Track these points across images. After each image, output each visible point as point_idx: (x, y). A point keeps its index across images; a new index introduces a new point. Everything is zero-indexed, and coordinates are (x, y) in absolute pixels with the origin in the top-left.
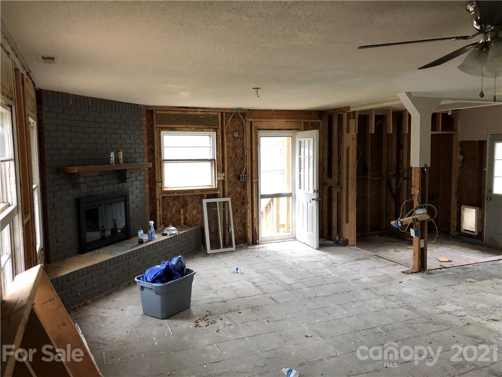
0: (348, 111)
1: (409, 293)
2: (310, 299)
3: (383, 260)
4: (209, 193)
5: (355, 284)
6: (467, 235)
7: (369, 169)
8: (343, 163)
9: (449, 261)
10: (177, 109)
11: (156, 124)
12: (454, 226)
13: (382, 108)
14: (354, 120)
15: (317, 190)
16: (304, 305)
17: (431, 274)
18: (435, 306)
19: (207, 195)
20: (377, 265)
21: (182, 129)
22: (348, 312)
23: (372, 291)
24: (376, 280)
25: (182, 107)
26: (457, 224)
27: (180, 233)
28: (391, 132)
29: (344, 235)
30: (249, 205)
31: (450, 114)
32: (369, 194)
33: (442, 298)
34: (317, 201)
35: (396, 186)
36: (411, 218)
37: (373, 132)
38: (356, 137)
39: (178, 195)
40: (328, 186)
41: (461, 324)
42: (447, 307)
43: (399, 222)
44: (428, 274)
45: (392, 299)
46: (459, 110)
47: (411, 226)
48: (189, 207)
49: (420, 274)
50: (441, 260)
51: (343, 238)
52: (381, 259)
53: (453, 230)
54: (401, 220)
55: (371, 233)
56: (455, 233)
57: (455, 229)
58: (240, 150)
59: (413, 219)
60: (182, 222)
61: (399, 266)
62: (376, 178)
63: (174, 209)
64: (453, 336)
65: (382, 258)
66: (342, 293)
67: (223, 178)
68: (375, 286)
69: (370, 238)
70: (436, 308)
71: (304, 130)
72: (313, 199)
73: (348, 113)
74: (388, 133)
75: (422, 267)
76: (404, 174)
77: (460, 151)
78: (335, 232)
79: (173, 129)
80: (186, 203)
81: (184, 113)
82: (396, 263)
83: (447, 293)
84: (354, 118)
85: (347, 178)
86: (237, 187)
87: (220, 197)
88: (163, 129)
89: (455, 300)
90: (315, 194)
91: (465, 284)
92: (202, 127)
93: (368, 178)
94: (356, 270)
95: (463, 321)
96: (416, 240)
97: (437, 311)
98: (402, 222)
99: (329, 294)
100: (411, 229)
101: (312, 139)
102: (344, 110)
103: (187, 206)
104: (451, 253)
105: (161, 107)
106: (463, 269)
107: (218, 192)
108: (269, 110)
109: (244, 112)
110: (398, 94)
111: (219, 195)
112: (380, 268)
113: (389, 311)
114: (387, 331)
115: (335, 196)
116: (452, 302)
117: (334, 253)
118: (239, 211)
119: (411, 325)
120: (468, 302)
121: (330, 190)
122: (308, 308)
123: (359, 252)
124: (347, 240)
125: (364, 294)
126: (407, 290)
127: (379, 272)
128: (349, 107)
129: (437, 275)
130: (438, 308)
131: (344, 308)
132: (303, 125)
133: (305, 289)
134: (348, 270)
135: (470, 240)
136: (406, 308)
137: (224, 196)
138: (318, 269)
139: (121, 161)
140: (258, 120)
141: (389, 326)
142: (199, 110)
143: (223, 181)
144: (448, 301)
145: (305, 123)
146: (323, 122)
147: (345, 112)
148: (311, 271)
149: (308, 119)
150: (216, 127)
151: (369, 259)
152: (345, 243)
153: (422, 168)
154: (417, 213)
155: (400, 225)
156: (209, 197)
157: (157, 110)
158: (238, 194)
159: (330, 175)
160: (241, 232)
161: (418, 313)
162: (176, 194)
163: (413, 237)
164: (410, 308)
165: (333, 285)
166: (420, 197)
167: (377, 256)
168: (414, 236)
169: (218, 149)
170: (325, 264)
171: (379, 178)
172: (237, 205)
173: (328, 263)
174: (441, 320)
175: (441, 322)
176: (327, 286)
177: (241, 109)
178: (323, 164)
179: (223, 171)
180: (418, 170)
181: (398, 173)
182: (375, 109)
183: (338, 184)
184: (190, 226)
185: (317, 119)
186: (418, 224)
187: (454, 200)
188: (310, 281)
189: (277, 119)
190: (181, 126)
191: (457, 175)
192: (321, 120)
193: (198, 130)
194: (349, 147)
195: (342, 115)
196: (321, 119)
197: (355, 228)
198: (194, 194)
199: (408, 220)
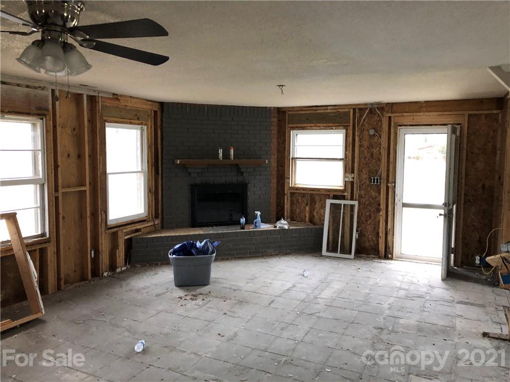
2: (301, 314)
4: (335, 193)
10: (308, 109)
11: (288, 124)
19: (334, 195)
21: (311, 128)
22: (302, 336)
25: (312, 106)
27: (291, 228)
30: (382, 213)
34: (445, 217)
39: (303, 192)
48: (316, 206)
58: (377, 150)
60: (307, 219)
63: (303, 206)
67: (351, 180)
72: (440, 215)
79: (303, 128)
80: (315, 202)
81: (314, 112)
86: (372, 191)
87: (347, 200)
88: (294, 128)
92: (332, 125)
103: (315, 204)
105: (293, 108)
107: (346, 194)
108: (416, 102)
109: (382, 106)
111: (346, 197)
118: (372, 218)
131: (308, 332)
132: (467, 118)
137: (352, 199)
139: (232, 157)
140: (401, 114)
142: (329, 108)
143: (352, 183)
145: (470, 115)
146: (502, 112)
150: (348, 124)
151: (484, 307)
156: (335, 197)
157: (289, 111)
158: (373, 199)
160: (374, 241)
162: (302, 191)
167: (506, 307)
169: (348, 147)
170: (406, 294)
172: (370, 211)
177: (379, 104)
179: (353, 172)
184: (315, 225)
185: (493, 110)
188: (345, 302)
189: (426, 112)
190: (311, 125)
192: (498, 111)
193: (328, 128)
198: (320, 193)
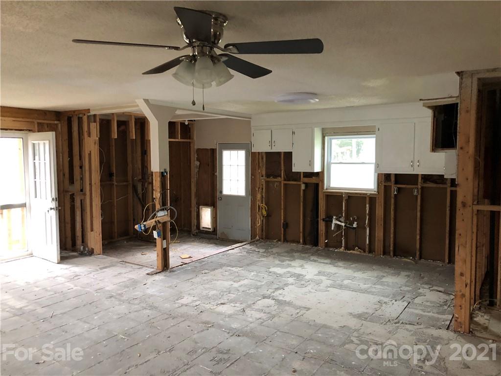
0: (89, 114)
1: (153, 293)
2: (45, 320)
3: (129, 264)
5: (99, 294)
6: (204, 232)
7: (115, 174)
8: (85, 168)
9: (190, 257)
12: (194, 225)
13: (123, 113)
14: (95, 124)
15: (56, 198)
16: (38, 328)
17: (173, 271)
18: (174, 301)
20: (123, 270)
22: (88, 325)
23: (116, 298)
24: (121, 286)
26: (197, 223)
28: (134, 138)
29: (89, 245)
31: (187, 123)
32: (115, 200)
33: (181, 292)
34: (57, 210)
35: (142, 191)
36: (154, 220)
37: (116, 137)
38: (98, 142)
40: (70, 194)
41: (196, 313)
42: (186, 300)
43: (142, 226)
44: (170, 272)
45: (136, 302)
46: (194, 120)
47: (154, 228)
49: (163, 273)
50: (183, 258)
51: (88, 247)
52: (127, 264)
53: (194, 228)
54: (144, 223)
55: (120, 239)
56: (195, 231)
57: (195, 227)
59: (155, 221)
61: (145, 268)
62: (121, 184)
64: (188, 326)
65: (129, 263)
66: (84, 306)
68: (119, 292)
69: (119, 244)
70: (175, 303)
71: (38, 132)
72: (51, 209)
73: (88, 117)
74: (131, 138)
75: (165, 266)
76: (149, 179)
77: (197, 158)
78: (79, 241)
82: (141, 266)
83: (185, 287)
84: (95, 121)
85: (90, 184)
89: (192, 292)
90: (54, 203)
91: (201, 276)
93: (113, 184)
94: (100, 279)
95: (197, 310)
96: (159, 241)
97: (177, 305)
98: (145, 226)
99: (69, 310)
100: (154, 232)
101: (48, 141)
102: (84, 112)
104: (191, 250)
106: (200, 263)
110: (136, 100)
112: (125, 273)
113: (132, 316)
114: (129, 335)
115: (78, 204)
116: (189, 294)
117: (77, 265)
119: (153, 324)
120: (202, 292)
121: (72, 197)
122: (41, 331)
123: (104, 260)
124: (93, 249)
125: (107, 303)
126: (150, 291)
127: (125, 277)
128: (89, 109)
129: (179, 272)
130: (178, 303)
131: (85, 322)
132: (36, 126)
133: (40, 310)
134: (93, 280)
135: (207, 236)
136: (149, 308)
138: (59, 284)
141: (131, 330)
144: (186, 294)
145: (38, 123)
146: (61, 123)
147: (85, 115)
148: (49, 288)
149: (44, 120)
151: (114, 266)
152: (91, 253)
153: (162, 172)
154: (159, 216)
155: (143, 228)
159: (72, 181)
161: (160, 311)
163: (155, 239)
164: (152, 307)
165: (74, 299)
166: (161, 200)
167: (123, 261)
168: (157, 238)
170: (65, 278)
171: (125, 183)
173: (70, 276)
174: (179, 313)
175: (179, 315)
176: (67, 301)
178: (63, 170)
180: (159, 175)
181: (143, 178)
182: (116, 113)
183: (82, 190)
185: (54, 121)
186: (160, 225)
187: (194, 201)
188: (47, 299)
191: (196, 179)
192: (58, 122)
194: (90, 152)
195: (82, 118)
196: (59, 120)
197: (101, 236)
199: (150, 223)
